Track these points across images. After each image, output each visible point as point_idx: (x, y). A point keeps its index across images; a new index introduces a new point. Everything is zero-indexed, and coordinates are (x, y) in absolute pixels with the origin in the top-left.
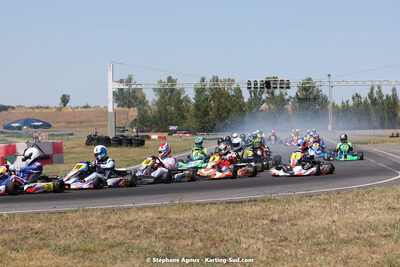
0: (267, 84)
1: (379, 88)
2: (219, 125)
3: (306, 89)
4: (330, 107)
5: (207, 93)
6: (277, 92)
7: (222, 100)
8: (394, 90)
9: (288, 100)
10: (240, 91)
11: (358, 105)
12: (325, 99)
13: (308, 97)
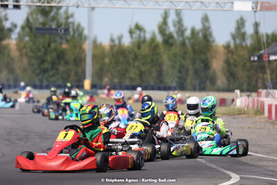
1: (178, 13)
3: (44, 12)
4: (87, 46)
8: (205, 19)
9: (10, 30)
11: (139, 44)
12: (78, 31)
13: (48, 26)
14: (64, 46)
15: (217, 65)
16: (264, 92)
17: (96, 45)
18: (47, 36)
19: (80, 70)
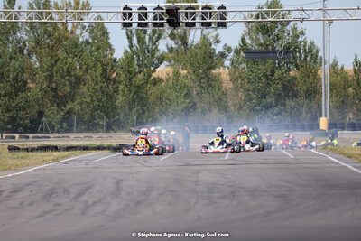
0: (172, 16)
2: (53, 114)
3: (265, 29)
4: (324, 73)
5: (22, 35)
6: (195, 36)
7: (61, 53)
10: (105, 33)
13: (270, 49)
14: (292, 73)
19: (314, 105)
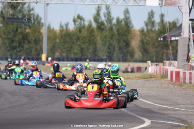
1: (107, 7)
3: (13, 6)
4: (44, 31)
8: (127, 12)
11: (80, 29)
12: (38, 20)
13: (16, 17)
14: (27, 30)
15: (135, 44)
16: (167, 62)
17: (50, 30)
18: (16, 23)
19: (38, 47)
